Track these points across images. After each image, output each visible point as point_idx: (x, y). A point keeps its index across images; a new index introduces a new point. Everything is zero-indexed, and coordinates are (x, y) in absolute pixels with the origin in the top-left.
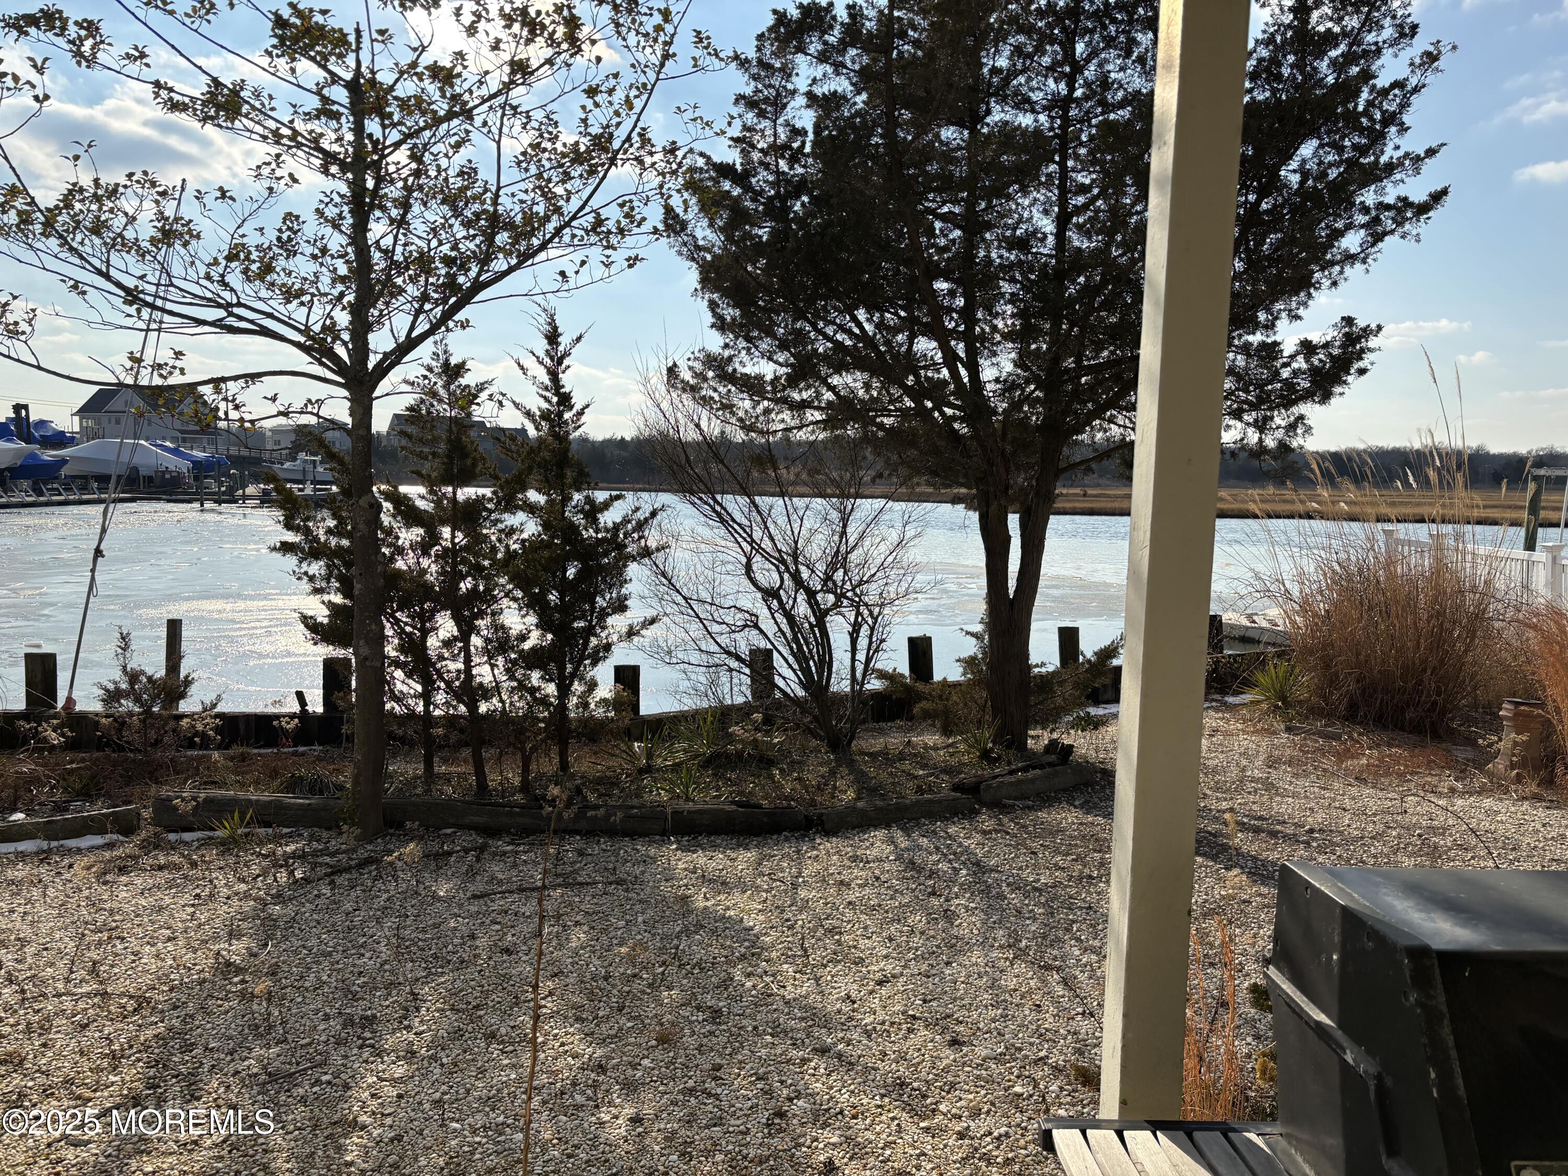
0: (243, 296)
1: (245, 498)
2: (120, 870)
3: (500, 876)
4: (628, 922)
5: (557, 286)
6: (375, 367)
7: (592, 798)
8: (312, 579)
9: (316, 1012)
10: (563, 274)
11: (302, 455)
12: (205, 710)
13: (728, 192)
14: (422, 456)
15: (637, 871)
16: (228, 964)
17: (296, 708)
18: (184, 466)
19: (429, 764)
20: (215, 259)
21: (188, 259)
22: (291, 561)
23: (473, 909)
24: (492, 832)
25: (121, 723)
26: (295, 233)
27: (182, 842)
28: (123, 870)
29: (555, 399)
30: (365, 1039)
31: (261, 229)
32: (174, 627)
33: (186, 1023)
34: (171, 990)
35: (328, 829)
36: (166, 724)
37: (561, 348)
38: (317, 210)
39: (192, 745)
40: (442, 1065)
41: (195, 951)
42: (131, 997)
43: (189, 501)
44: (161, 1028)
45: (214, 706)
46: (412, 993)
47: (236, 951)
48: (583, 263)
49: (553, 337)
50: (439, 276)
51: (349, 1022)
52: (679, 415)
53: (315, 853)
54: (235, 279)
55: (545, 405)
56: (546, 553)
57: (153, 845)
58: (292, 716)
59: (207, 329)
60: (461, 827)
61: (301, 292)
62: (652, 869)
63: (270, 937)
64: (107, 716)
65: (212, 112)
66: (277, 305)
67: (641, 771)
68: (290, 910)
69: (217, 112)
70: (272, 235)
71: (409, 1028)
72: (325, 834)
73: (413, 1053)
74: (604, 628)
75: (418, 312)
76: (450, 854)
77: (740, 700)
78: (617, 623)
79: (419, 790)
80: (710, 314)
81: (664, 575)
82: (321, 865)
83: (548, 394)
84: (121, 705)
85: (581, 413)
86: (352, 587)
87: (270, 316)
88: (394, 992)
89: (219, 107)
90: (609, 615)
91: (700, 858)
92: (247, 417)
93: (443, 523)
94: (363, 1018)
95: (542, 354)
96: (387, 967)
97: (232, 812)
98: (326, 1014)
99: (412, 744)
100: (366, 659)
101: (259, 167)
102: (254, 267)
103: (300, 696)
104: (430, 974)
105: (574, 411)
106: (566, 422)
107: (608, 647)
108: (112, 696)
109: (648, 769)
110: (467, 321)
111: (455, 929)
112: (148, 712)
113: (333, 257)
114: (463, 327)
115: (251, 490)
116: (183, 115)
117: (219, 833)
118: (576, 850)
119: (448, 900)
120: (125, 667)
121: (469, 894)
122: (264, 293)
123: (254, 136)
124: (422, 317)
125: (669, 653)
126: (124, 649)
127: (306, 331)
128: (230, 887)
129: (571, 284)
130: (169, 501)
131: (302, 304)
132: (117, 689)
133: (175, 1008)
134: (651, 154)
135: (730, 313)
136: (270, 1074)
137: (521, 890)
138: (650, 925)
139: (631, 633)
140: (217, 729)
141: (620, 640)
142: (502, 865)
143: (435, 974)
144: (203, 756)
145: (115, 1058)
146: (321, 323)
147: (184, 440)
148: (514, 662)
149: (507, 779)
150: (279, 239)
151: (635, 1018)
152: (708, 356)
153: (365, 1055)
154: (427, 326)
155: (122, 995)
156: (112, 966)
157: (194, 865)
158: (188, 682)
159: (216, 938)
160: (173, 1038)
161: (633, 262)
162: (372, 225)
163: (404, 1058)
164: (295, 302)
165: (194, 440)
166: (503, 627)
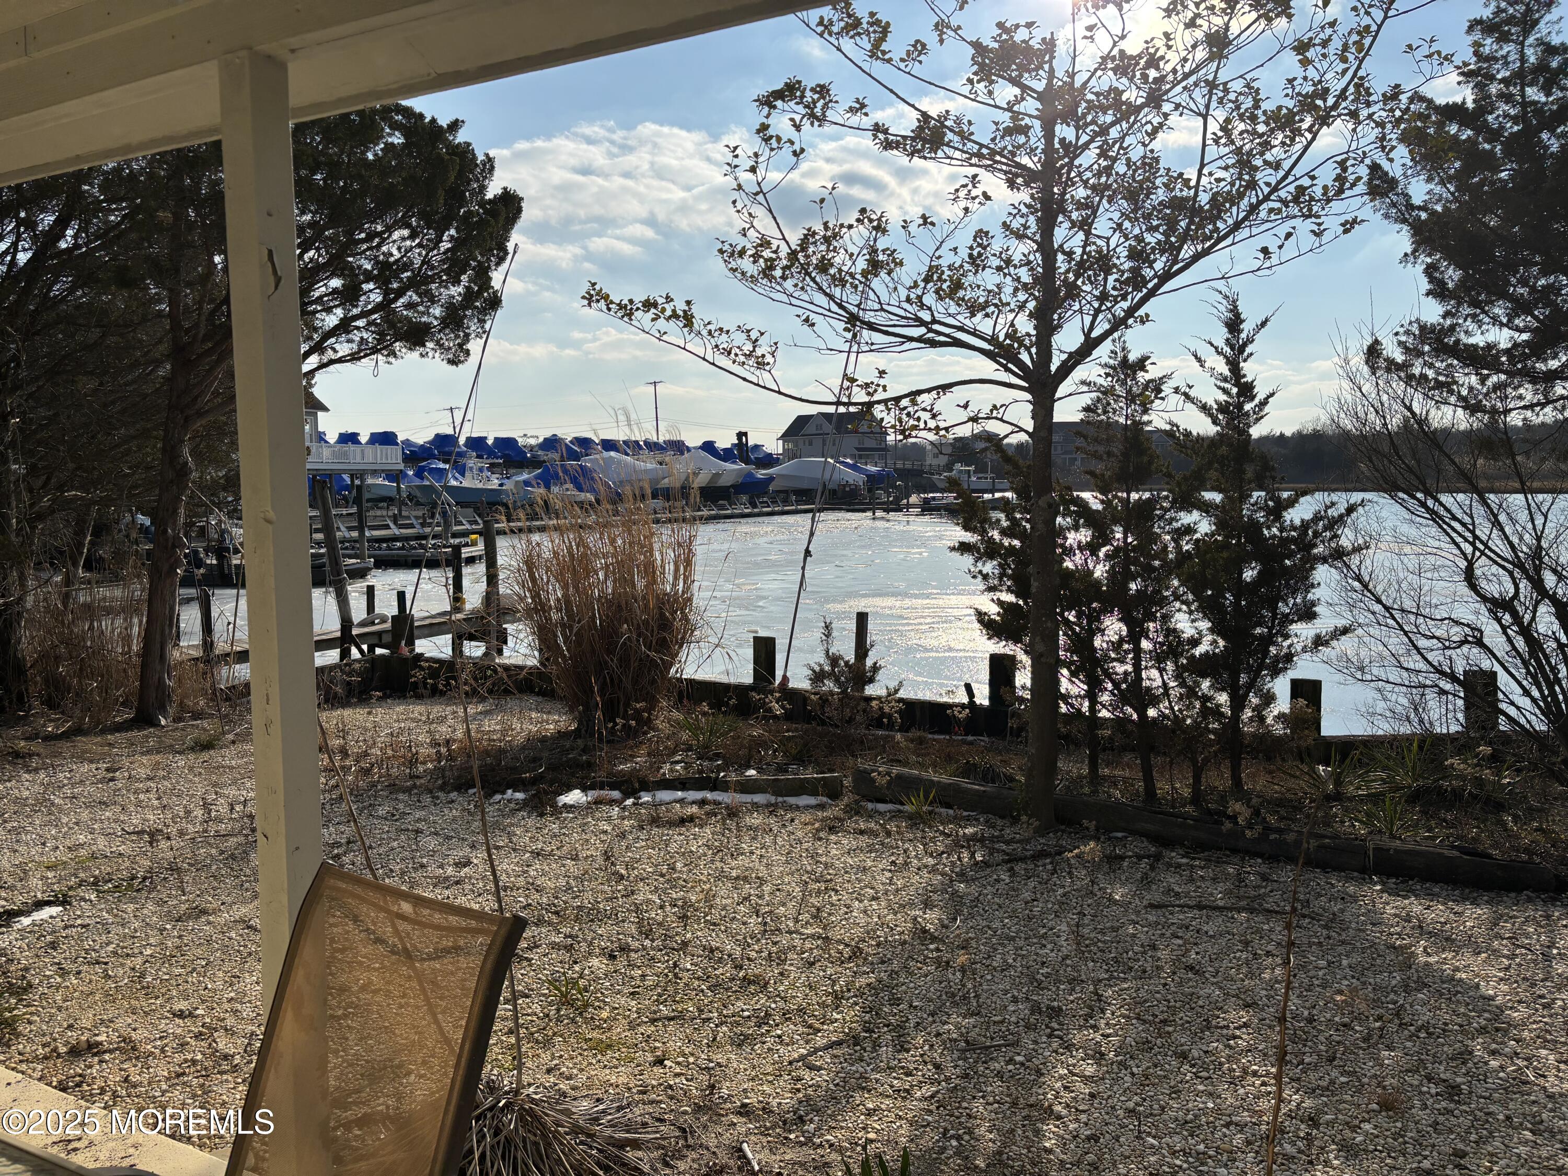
0: (936, 314)
1: (908, 506)
2: (830, 829)
3: (1177, 889)
4: (1330, 963)
5: (1258, 263)
6: (1058, 369)
7: (1272, 820)
8: (985, 577)
9: (1006, 992)
10: (1265, 251)
11: (958, 466)
12: (889, 695)
13: (1455, 136)
14: (1096, 456)
15: (1336, 907)
16: (925, 931)
17: (965, 700)
18: (860, 478)
19: (1094, 766)
20: (915, 282)
21: (891, 285)
22: (967, 560)
23: (1152, 918)
24: (1166, 842)
25: (824, 699)
26: (985, 248)
27: (877, 811)
28: (832, 830)
29: (1235, 390)
30: (1054, 1030)
31: (955, 249)
32: (862, 618)
33: (893, 979)
34: (878, 945)
35: (1002, 817)
36: (858, 704)
37: (1243, 335)
38: (1004, 224)
39: (879, 725)
40: (1133, 1074)
41: (895, 914)
42: (847, 945)
43: (864, 511)
44: (872, 978)
45: (896, 691)
46: (1096, 994)
47: (931, 919)
48: (1289, 235)
49: (1234, 324)
50: (1123, 272)
51: (1036, 1009)
52: (1385, 398)
53: (993, 839)
54: (929, 299)
55: (1223, 397)
56: (1225, 554)
57: (854, 811)
58: (963, 706)
59: (915, 345)
60: (1132, 832)
61: (987, 304)
62: (1353, 908)
63: (958, 912)
64: (815, 694)
65: (919, 146)
66: (963, 319)
67: (1329, 798)
68: (974, 890)
69: (923, 146)
70: (964, 253)
71: (1095, 1028)
72: (1000, 822)
73: (1102, 1055)
74: (1287, 637)
75: (1098, 311)
76: (1122, 858)
77: (1454, 728)
78: (1303, 631)
79: (1086, 790)
80: (1426, 280)
81: (1358, 578)
82: (998, 851)
83: (1227, 386)
84: (824, 685)
85: (1264, 403)
86: (1029, 586)
87: (961, 329)
88: (1078, 989)
89: (925, 141)
90: (1293, 621)
91: (1415, 906)
92: (942, 425)
93: (1116, 522)
94: (1048, 1007)
95: (1221, 343)
96: (1068, 962)
97: (918, 790)
98: (1013, 996)
99: (1078, 745)
100: (1041, 655)
101: (957, 190)
102: (945, 286)
103: (968, 687)
104: (1111, 978)
105: (1257, 401)
106: (1247, 414)
107: (1289, 658)
108: (818, 677)
109: (1338, 797)
110: (1147, 315)
111: (1134, 936)
112: (844, 692)
113: (1015, 267)
114: (1142, 322)
115: (914, 499)
116: (895, 152)
117: (908, 808)
118: (1259, 874)
119: (1125, 905)
120: (827, 652)
121: (1145, 902)
122: (953, 309)
123: (954, 162)
124: (1101, 317)
125: (1361, 669)
126: (827, 636)
127: (993, 340)
128: (920, 860)
129: (1274, 260)
130: (848, 511)
131: (987, 315)
132: (822, 670)
133: (883, 962)
134: (1368, 104)
135: (1452, 275)
136: (967, 1042)
137: (1200, 907)
138: (1359, 972)
139: (1319, 642)
140: (900, 712)
141: (1304, 650)
142: (1177, 877)
143: (1118, 978)
144: (888, 736)
145: (838, 997)
146: (1005, 331)
147: (860, 457)
148: (1184, 668)
149: (1176, 789)
150: (971, 256)
151: (1349, 1074)
152: (1423, 328)
153: (1055, 1045)
154: (1107, 326)
155: (839, 942)
156: (830, 914)
157: (889, 834)
158: (876, 668)
159: (912, 905)
160: (882, 990)
161: (1349, 226)
162: (1057, 231)
163: (1093, 1057)
164: (980, 315)
165: (867, 456)
166: (1175, 630)
